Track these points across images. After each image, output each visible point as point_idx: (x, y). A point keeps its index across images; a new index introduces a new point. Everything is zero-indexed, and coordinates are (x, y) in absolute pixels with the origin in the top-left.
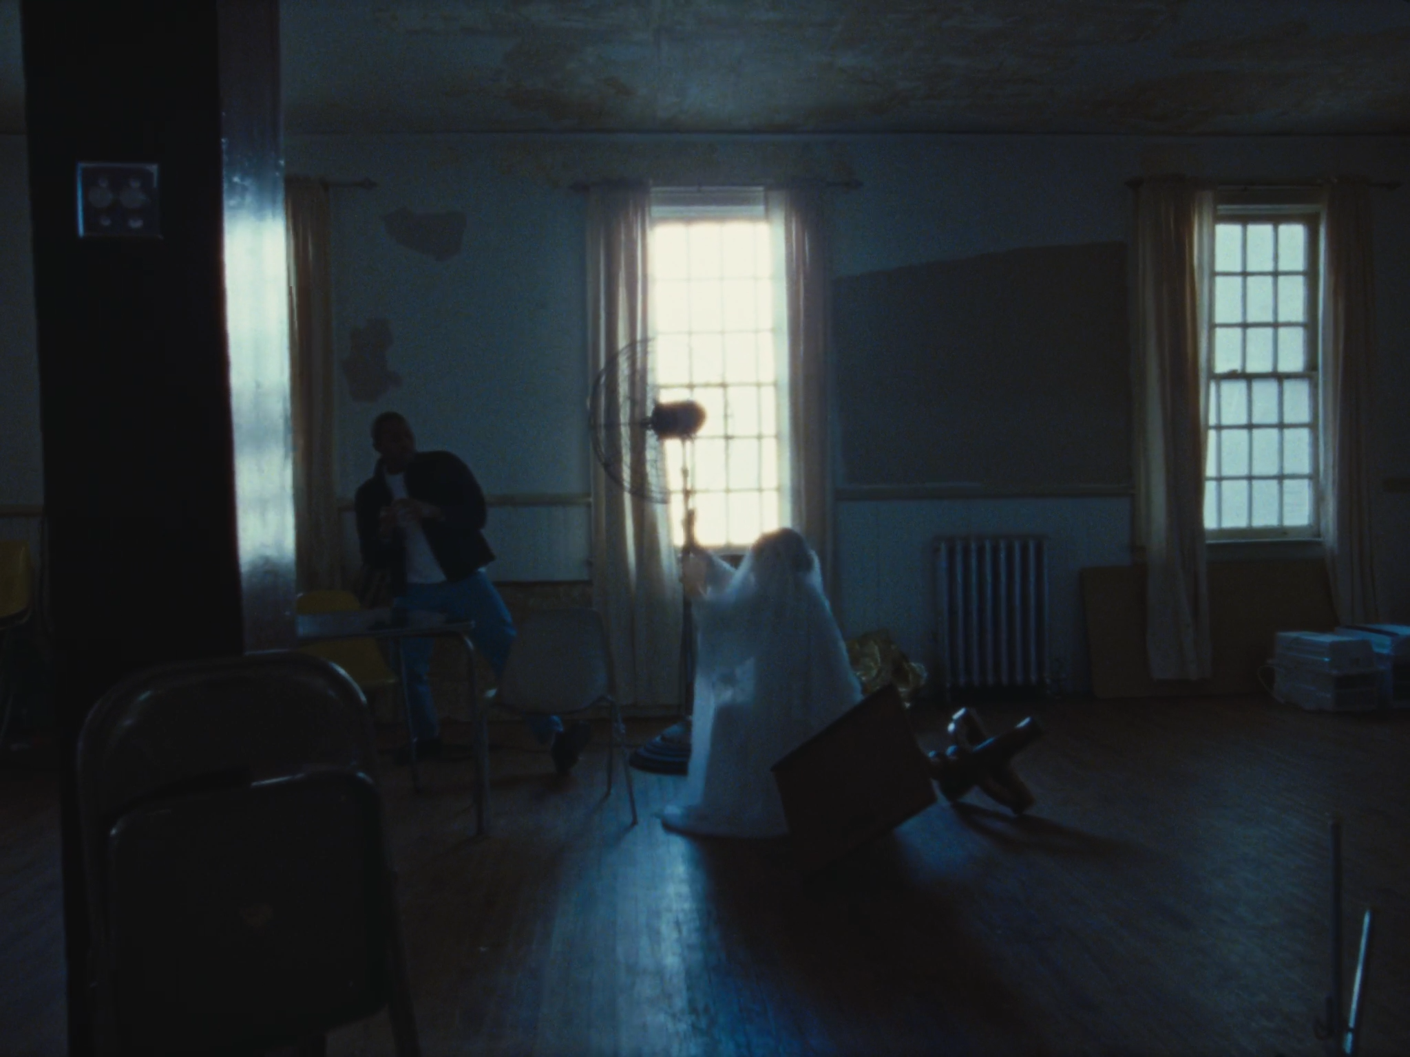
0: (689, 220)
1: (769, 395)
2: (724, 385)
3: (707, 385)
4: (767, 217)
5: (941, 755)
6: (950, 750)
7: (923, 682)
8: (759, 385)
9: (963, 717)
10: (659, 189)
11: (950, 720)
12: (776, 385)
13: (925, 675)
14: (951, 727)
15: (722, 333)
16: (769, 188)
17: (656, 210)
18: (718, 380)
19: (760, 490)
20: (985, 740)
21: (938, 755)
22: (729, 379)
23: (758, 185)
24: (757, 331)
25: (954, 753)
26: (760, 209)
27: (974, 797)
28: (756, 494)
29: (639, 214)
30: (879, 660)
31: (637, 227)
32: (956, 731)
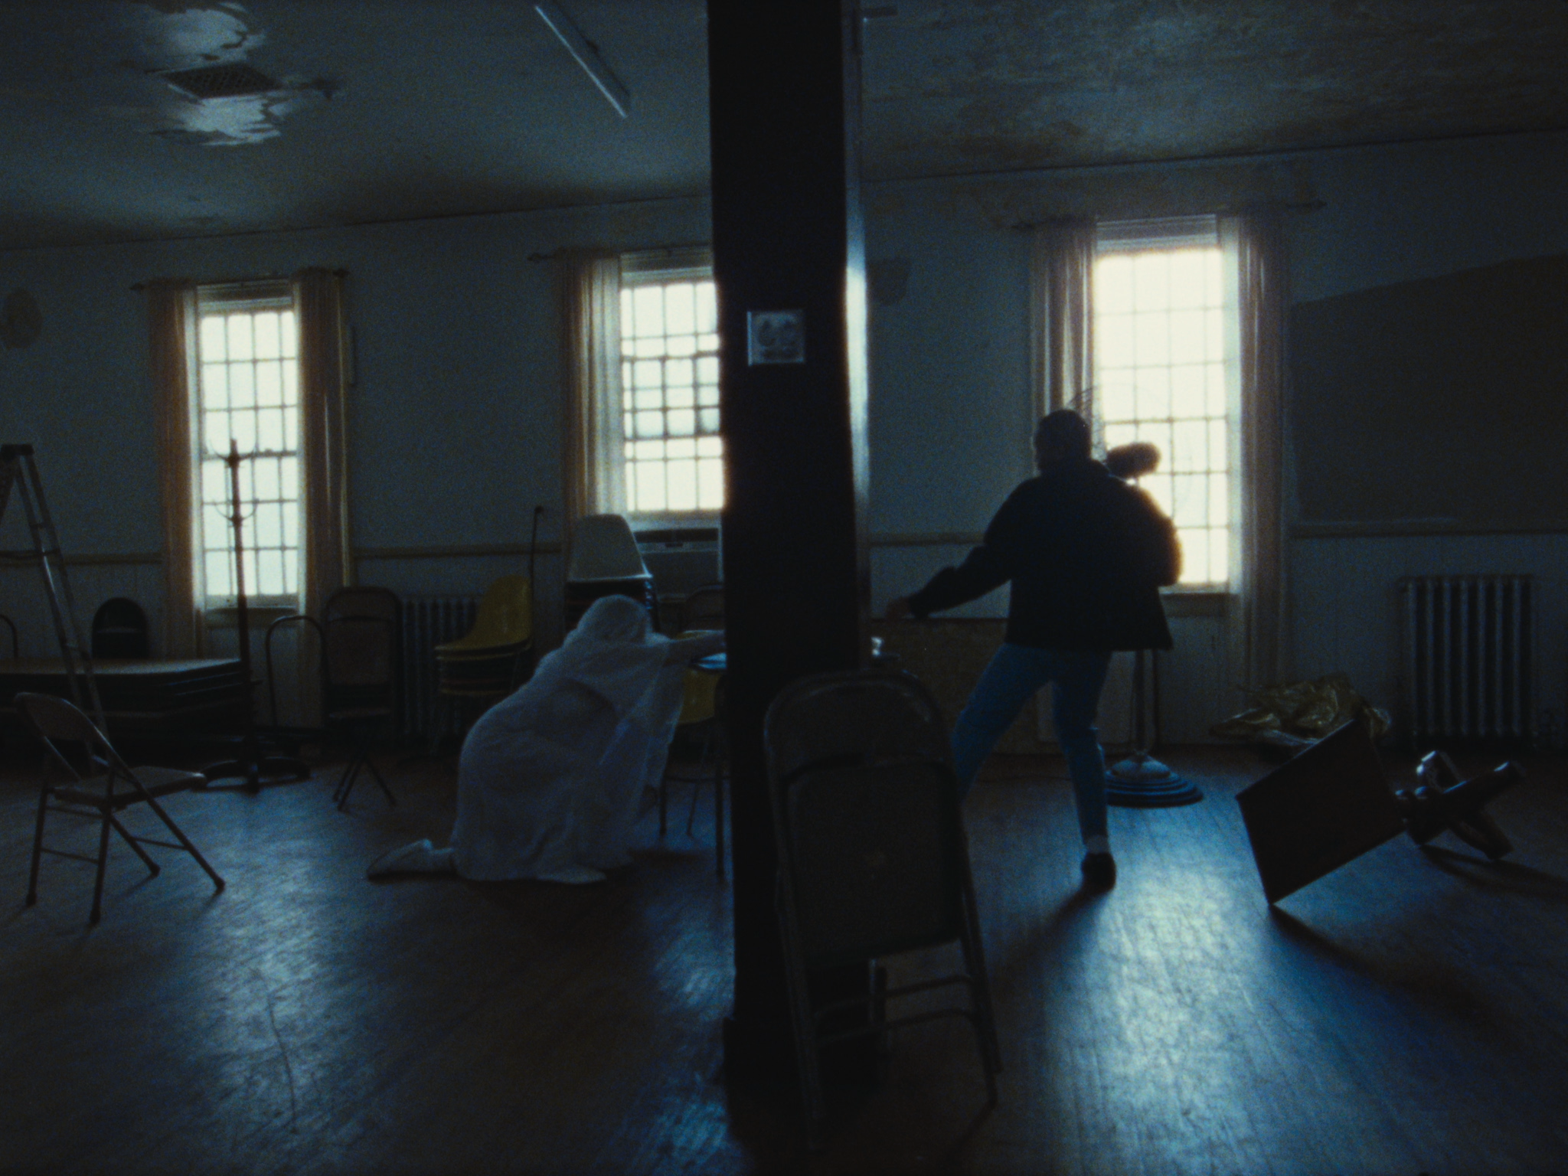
0: (1133, 251)
1: (1219, 429)
2: (1170, 420)
3: (1154, 421)
4: (1220, 244)
5: (1409, 794)
6: (1418, 791)
7: (1386, 728)
8: (1207, 419)
9: (1433, 759)
10: (1104, 223)
11: (1418, 762)
12: (1227, 418)
13: (1389, 722)
14: (1420, 769)
15: (1169, 366)
16: (1221, 215)
17: (1102, 245)
18: (1164, 415)
19: (1208, 527)
20: (1457, 783)
21: (1405, 794)
22: (1175, 414)
23: (1211, 212)
24: (1206, 363)
25: (1423, 793)
26: (1212, 237)
27: (1444, 841)
28: (1204, 532)
29: (1085, 248)
30: (1337, 704)
31: (1082, 265)
32: (1424, 773)
